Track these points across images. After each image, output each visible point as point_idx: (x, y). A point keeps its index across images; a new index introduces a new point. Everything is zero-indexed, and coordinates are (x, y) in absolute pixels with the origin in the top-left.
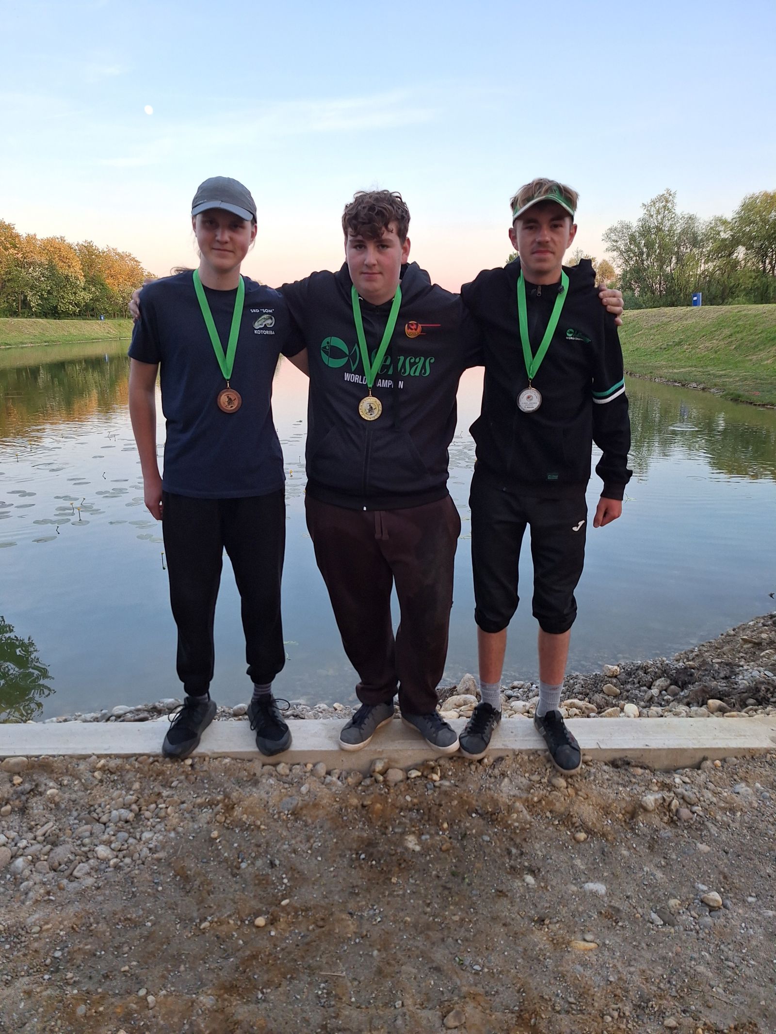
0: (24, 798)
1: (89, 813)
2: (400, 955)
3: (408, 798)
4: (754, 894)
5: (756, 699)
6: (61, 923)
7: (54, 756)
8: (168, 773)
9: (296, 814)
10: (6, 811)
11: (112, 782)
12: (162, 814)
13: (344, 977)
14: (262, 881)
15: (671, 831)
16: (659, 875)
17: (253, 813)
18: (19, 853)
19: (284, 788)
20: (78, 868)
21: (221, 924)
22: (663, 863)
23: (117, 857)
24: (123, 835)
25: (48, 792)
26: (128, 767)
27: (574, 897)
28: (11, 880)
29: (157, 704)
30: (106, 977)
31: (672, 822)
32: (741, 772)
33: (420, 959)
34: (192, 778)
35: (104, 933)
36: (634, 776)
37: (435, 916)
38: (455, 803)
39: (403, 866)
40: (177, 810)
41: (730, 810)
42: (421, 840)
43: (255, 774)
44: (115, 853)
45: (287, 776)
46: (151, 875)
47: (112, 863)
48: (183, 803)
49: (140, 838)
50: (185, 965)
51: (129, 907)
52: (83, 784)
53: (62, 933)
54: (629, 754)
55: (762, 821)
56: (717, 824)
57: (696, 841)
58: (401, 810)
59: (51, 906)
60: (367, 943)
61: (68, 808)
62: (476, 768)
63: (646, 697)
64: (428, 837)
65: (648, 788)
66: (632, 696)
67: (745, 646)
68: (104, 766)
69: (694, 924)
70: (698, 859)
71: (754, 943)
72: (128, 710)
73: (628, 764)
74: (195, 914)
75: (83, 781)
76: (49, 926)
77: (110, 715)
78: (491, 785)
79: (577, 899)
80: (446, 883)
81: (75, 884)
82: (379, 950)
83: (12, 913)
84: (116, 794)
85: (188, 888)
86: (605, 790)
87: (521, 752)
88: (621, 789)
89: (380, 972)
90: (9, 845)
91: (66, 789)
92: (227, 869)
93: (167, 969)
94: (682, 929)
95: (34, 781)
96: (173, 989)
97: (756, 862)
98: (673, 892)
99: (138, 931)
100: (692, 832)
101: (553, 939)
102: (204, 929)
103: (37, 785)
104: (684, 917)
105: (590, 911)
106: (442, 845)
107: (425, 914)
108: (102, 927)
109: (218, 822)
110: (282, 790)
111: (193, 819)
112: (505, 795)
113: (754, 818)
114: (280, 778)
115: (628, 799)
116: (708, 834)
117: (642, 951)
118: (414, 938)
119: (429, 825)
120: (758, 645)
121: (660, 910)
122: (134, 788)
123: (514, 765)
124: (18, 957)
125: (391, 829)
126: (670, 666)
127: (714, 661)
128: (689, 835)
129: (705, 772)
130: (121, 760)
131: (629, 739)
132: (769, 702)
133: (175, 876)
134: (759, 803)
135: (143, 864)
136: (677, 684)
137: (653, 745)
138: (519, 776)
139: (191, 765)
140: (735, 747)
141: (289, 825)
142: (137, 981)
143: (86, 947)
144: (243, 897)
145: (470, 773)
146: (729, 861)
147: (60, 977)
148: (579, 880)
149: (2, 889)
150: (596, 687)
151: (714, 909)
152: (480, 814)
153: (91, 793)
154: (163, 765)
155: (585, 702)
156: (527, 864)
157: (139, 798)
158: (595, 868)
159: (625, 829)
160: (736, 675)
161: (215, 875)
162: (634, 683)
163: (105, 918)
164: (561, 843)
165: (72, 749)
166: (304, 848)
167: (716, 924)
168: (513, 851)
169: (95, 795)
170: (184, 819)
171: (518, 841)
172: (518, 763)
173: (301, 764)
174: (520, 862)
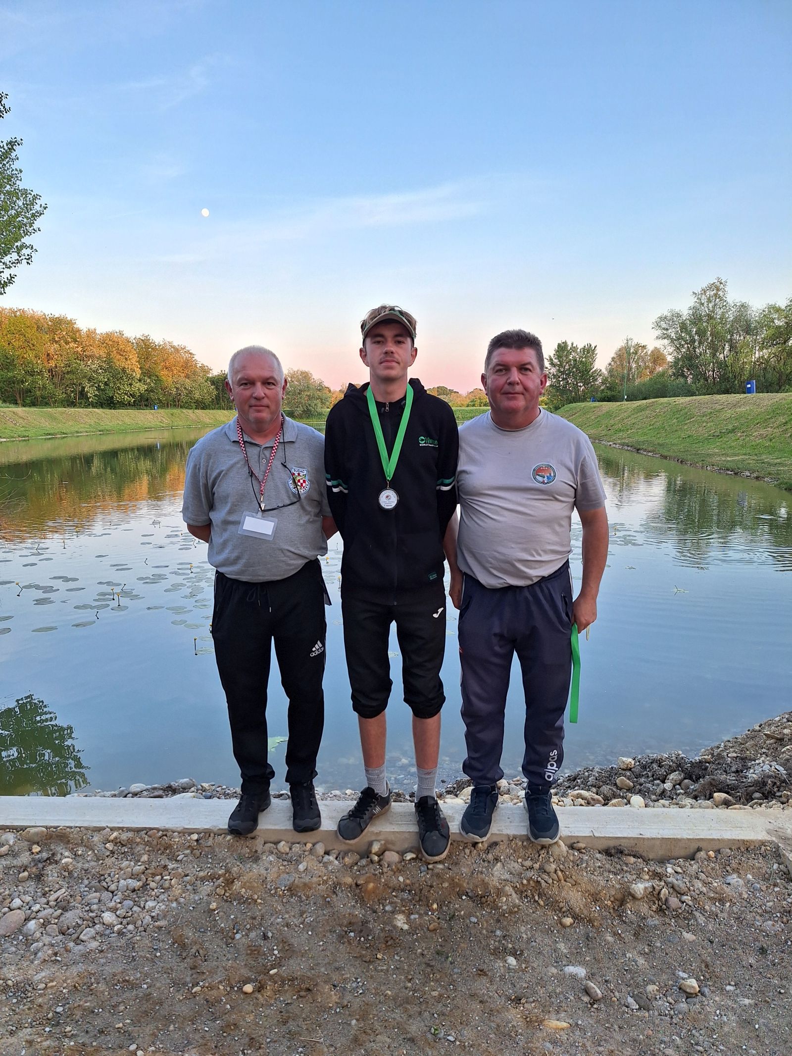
0: (40, 865)
2: (377, 1026)
3: (401, 879)
4: (733, 983)
5: (763, 794)
6: (64, 981)
7: (71, 828)
8: (175, 847)
9: (292, 890)
10: (24, 877)
11: (122, 854)
12: (167, 885)
13: (322, 1043)
14: (254, 951)
15: (658, 919)
16: (641, 961)
17: (251, 888)
18: (33, 915)
19: (283, 865)
20: (84, 932)
21: (212, 989)
22: (647, 950)
23: (121, 923)
24: (128, 903)
25: (63, 861)
26: (138, 840)
27: (553, 979)
28: (23, 941)
29: (172, 783)
30: (101, 1032)
31: (661, 911)
32: (734, 863)
33: (396, 1030)
34: (197, 852)
35: (103, 992)
36: (627, 865)
37: (415, 991)
38: (446, 885)
39: (389, 943)
40: (180, 883)
41: (720, 900)
42: (410, 919)
43: (256, 851)
44: (120, 919)
45: (288, 854)
46: (151, 942)
47: (116, 929)
48: (187, 875)
49: (144, 907)
50: (174, 1025)
51: (127, 970)
52: (96, 855)
53: (64, 991)
54: (624, 843)
55: (750, 912)
56: (705, 914)
57: (682, 930)
58: (394, 890)
59: (56, 967)
60: (347, 1012)
61: (80, 876)
62: (470, 852)
63: (658, 790)
64: (417, 916)
65: (639, 876)
66: (645, 789)
67: (768, 742)
68: (116, 838)
69: (669, 1009)
70: (682, 947)
71: (726, 1029)
72: (145, 789)
73: (621, 852)
74: (188, 979)
75: (96, 851)
76: (54, 983)
77: (127, 792)
78: (484, 870)
79: (556, 981)
80: (429, 960)
81: (80, 947)
82: (357, 1020)
83: (21, 971)
84: (125, 863)
85: (184, 954)
86: (595, 878)
87: (515, 837)
88: (611, 876)
89: (356, 1040)
90: (23, 908)
91: (80, 859)
92: (222, 939)
93: (157, 1028)
94: (656, 1013)
95: (51, 850)
96: (161, 1046)
97: (740, 951)
98: (652, 978)
99: (135, 992)
100: (680, 920)
101: (527, 1018)
102: (195, 993)
103: (53, 855)
104: (660, 1002)
105: (567, 993)
106: (430, 924)
107: (406, 988)
108: (102, 987)
109: (218, 895)
110: (281, 868)
111: (195, 891)
112: (495, 879)
113: (743, 909)
114: (280, 855)
115: (618, 886)
116: (696, 923)
117: (614, 1032)
118: (393, 1010)
119: (420, 905)
120: (780, 741)
121: (637, 995)
122: (142, 860)
123: (508, 850)
124: (23, 1010)
125: (382, 908)
126: (685, 760)
127: (729, 755)
128: (676, 924)
129: (698, 862)
130: (133, 833)
131: (624, 828)
132: (775, 796)
133: (174, 944)
134: (749, 895)
135: (145, 931)
136: (690, 778)
137: (647, 835)
138: (512, 862)
139: (197, 841)
140: (729, 838)
141: (284, 900)
142: (129, 1038)
143: (86, 1004)
144: (235, 965)
145: (464, 857)
146: (713, 950)
147: (59, 1030)
148: (560, 963)
149: (14, 949)
150: (610, 780)
151: (690, 995)
152: (470, 897)
153: (102, 864)
154: (171, 840)
155: (594, 793)
156: (510, 946)
157: (147, 869)
158: (577, 952)
159: (612, 916)
160: (747, 769)
161: (211, 944)
162: (648, 776)
163: (105, 979)
164: (547, 927)
165: (88, 821)
166: (296, 922)
167: (691, 1010)
168: (498, 933)
169: (106, 865)
170: (186, 891)
171: (505, 923)
172: (512, 849)
173: (301, 843)
174: (504, 944)
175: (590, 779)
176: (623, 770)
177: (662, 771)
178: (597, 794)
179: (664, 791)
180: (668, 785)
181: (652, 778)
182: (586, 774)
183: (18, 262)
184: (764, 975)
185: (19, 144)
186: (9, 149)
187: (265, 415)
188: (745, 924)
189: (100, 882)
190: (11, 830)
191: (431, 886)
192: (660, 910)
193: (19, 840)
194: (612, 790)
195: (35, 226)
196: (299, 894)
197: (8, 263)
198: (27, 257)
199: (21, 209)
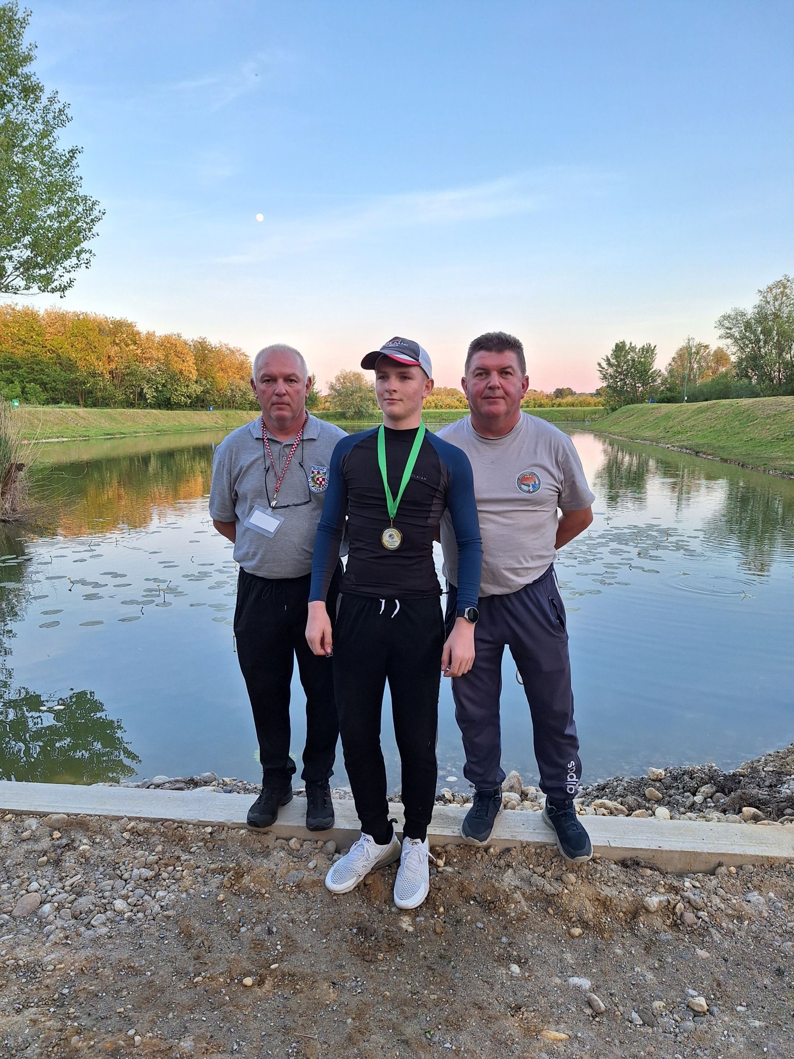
0: (59, 851)
1: (114, 870)
2: (372, 1025)
4: (744, 1004)
6: (72, 964)
7: (91, 816)
8: (190, 839)
9: (299, 887)
10: (43, 862)
11: (138, 843)
12: (178, 875)
13: (316, 1039)
14: (258, 945)
15: (671, 934)
16: (650, 976)
17: (260, 883)
18: (49, 898)
19: (293, 862)
20: (95, 918)
21: (213, 980)
22: (656, 965)
23: (132, 911)
24: (140, 891)
25: (81, 848)
26: (154, 830)
27: (556, 989)
28: (37, 923)
29: (194, 777)
30: (103, 1015)
32: (756, 880)
33: (391, 1031)
34: (210, 845)
35: (108, 977)
36: (642, 877)
37: (414, 993)
38: (455, 888)
39: (393, 944)
40: (192, 874)
41: (738, 918)
42: (416, 921)
43: (268, 847)
44: (130, 907)
45: (299, 850)
47: (126, 916)
48: (198, 868)
49: (155, 896)
50: (173, 1013)
51: (133, 956)
52: (112, 843)
53: (72, 974)
54: (641, 855)
55: (770, 931)
56: (721, 931)
57: (697, 947)
59: (66, 950)
60: (344, 1010)
61: (96, 863)
62: (482, 857)
63: (688, 803)
64: (423, 919)
65: (654, 889)
66: (674, 802)
68: (133, 828)
69: (674, 1026)
70: (694, 964)
71: (733, 1050)
72: (168, 781)
73: (638, 864)
74: (191, 969)
75: (113, 840)
76: (62, 966)
77: (150, 783)
78: (495, 875)
79: (559, 992)
80: (431, 963)
81: (91, 932)
82: (353, 1019)
83: (32, 951)
84: (140, 853)
85: (190, 944)
87: (528, 844)
88: (625, 888)
89: (350, 1038)
90: (40, 892)
91: (97, 846)
92: (228, 932)
93: (157, 1014)
94: (661, 1030)
95: (71, 837)
96: (159, 1032)
97: (755, 972)
98: (660, 993)
99: (138, 979)
100: (694, 936)
101: (525, 1026)
102: (196, 983)
103: (73, 841)
104: (666, 1019)
105: (569, 1004)
106: (436, 927)
107: (405, 990)
108: (107, 972)
110: (290, 864)
111: (205, 884)
112: (506, 884)
113: (762, 928)
114: (290, 851)
115: (631, 899)
116: (711, 940)
117: (614, 1047)
118: (390, 1011)
119: (426, 908)
121: (642, 1010)
122: (157, 850)
123: (520, 857)
124: (32, 990)
125: (388, 909)
126: (718, 773)
127: (765, 769)
128: (690, 940)
129: (718, 878)
130: (149, 823)
131: (642, 839)
133: (180, 933)
134: (770, 913)
135: (154, 920)
136: (723, 792)
137: (666, 847)
138: (524, 869)
139: (211, 833)
140: (752, 854)
141: (292, 896)
142: (128, 1023)
143: (90, 988)
144: (237, 957)
145: (475, 862)
146: (726, 969)
147: (63, 1011)
148: (565, 974)
149: (28, 930)
150: (639, 791)
151: (698, 1014)
152: (477, 901)
153: (118, 852)
154: (185, 832)
155: (618, 803)
156: (515, 953)
157: (160, 859)
158: (584, 964)
159: (624, 928)
160: (781, 784)
161: (216, 936)
162: (678, 788)
163: (111, 964)
164: (554, 936)
165: (107, 810)
166: (301, 919)
167: (698, 1029)
168: (504, 940)
169: (122, 854)
170: (196, 883)
171: (512, 930)
172: (524, 855)
173: (313, 840)
174: (508, 951)
175: (618, 788)
176: (653, 780)
177: (693, 784)
178: (621, 804)
179: (694, 803)
180: (699, 798)
181: (682, 790)
182: (615, 783)
183: (78, 266)
184: (779, 997)
185: (80, 152)
186: (71, 156)
187: (287, 413)
188: (763, 943)
189: (114, 869)
190: (35, 816)
191: (439, 889)
192: (675, 925)
193: (41, 825)
194: (637, 800)
195: (94, 231)
196: (307, 891)
197: (68, 267)
198: (86, 262)
199: (81, 214)
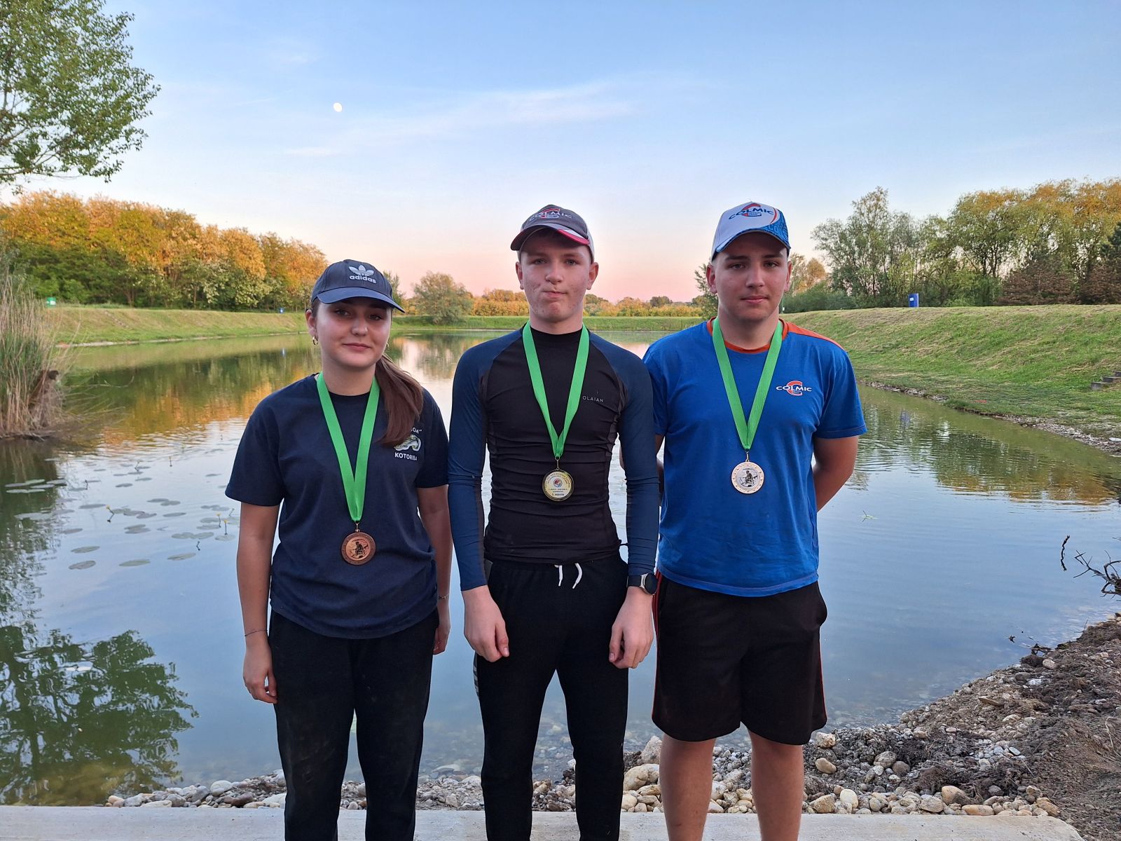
5: (1001, 787)
63: (867, 776)
66: (851, 775)
67: (985, 708)
72: (231, 787)
77: (206, 793)
120: (999, 707)
126: (896, 736)
127: (947, 730)
132: (1016, 790)
136: (903, 759)
160: (974, 750)
162: (853, 757)
176: (823, 748)
177: (870, 751)
179: (874, 777)
180: (877, 769)
181: (858, 760)
183: (127, 147)
185: (130, 19)
186: (120, 24)
195: (146, 109)
197: (114, 148)
198: (137, 143)
199: (131, 89)
